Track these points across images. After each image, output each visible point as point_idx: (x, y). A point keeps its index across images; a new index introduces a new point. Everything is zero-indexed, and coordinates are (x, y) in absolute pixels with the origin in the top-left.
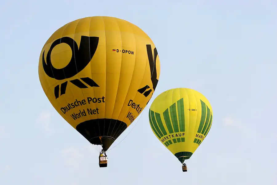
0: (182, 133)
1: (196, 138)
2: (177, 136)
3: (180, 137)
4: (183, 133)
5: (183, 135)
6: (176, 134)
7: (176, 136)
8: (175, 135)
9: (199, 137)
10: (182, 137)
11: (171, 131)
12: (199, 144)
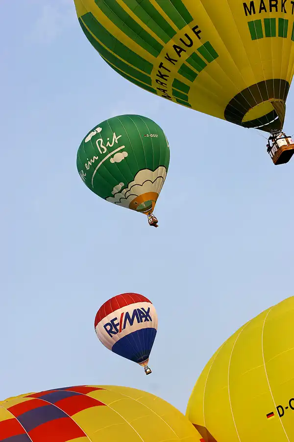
0: (188, 29)
1: (253, 17)
2: (181, 50)
3: (194, 49)
4: (194, 29)
5: (197, 33)
6: (175, 47)
7: (179, 53)
8: (173, 54)
9: (261, 9)
10: (198, 43)
11: (156, 49)
12: (281, 35)
